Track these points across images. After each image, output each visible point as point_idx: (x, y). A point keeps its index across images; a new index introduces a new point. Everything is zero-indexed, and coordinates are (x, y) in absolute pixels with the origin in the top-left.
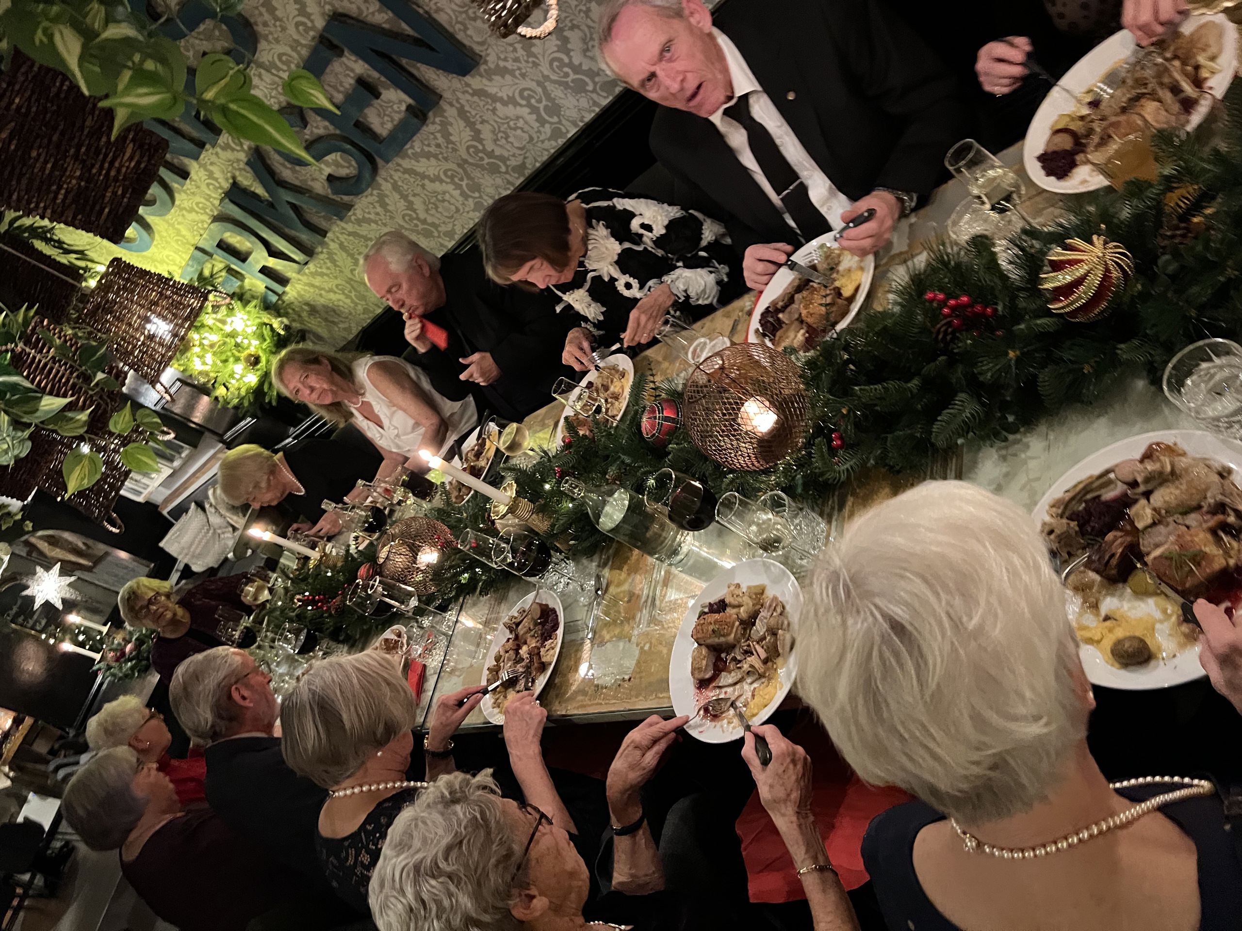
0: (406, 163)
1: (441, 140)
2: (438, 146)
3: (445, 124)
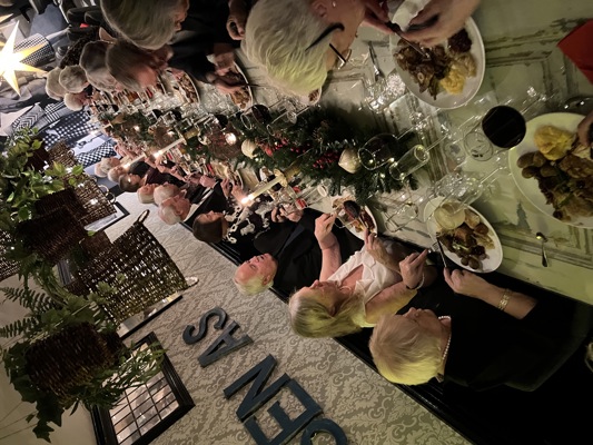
0: (328, 404)
1: (314, 382)
2: (317, 384)
3: (304, 378)
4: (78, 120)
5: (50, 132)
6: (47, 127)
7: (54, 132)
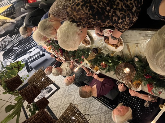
4: (28, 41)
5: (15, 48)
6: (13, 46)
7: (17, 48)
